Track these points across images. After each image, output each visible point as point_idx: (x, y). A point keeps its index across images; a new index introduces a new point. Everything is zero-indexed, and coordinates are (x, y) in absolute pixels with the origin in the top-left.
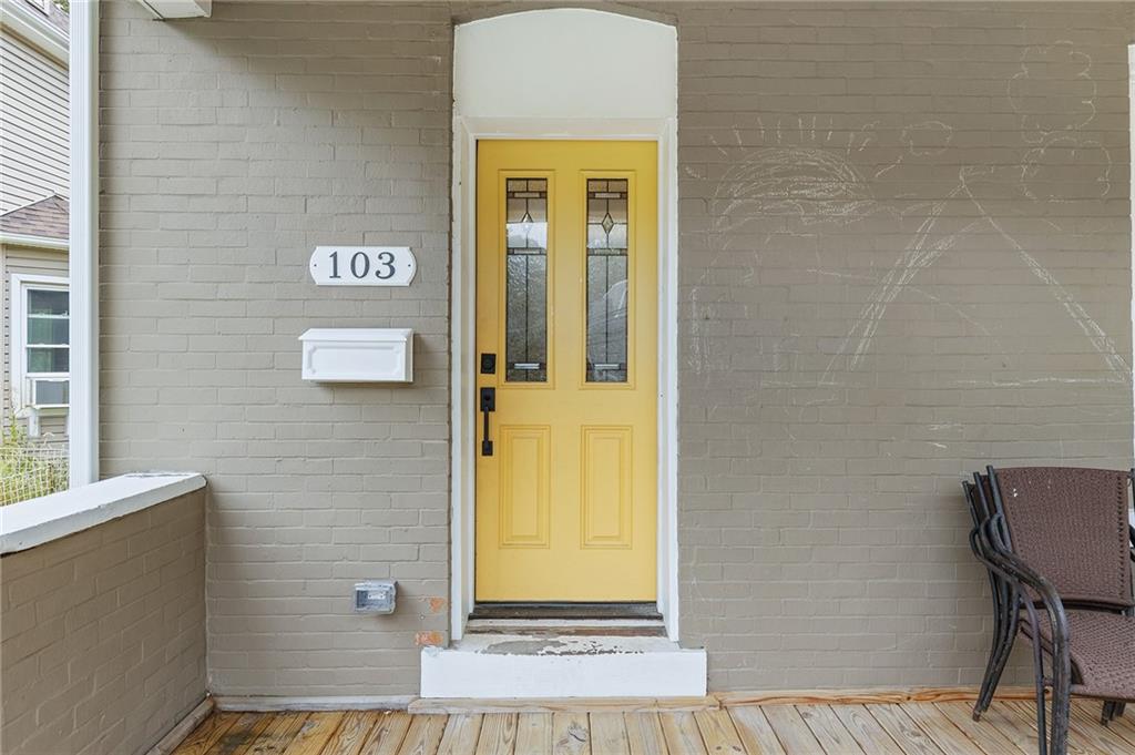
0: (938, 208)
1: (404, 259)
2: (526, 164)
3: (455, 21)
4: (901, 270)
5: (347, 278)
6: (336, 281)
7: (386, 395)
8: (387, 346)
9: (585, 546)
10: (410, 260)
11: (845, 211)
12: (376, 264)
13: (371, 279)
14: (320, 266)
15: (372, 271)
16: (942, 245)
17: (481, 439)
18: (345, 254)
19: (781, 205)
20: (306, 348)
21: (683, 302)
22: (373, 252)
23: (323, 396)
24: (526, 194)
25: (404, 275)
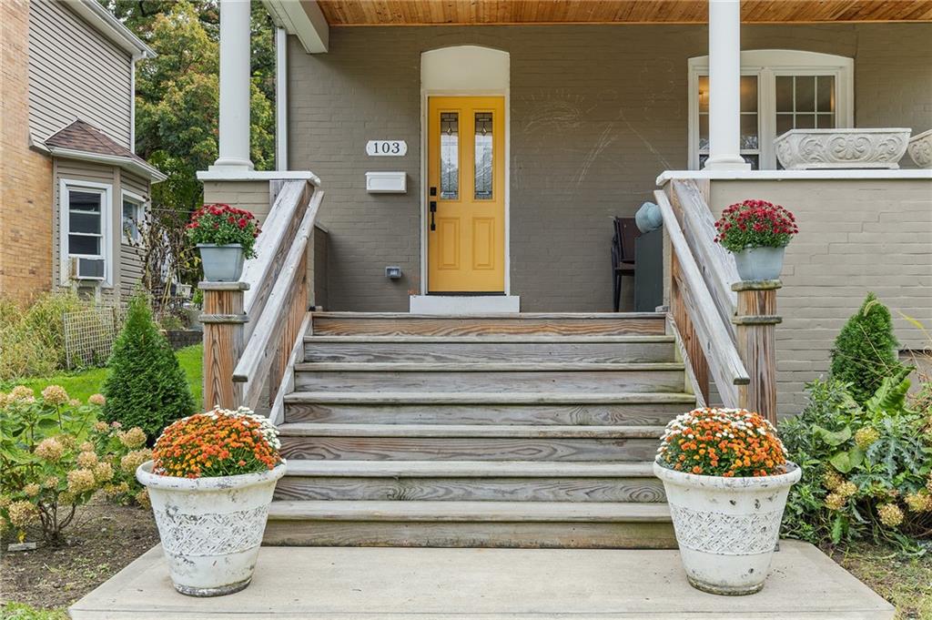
0: (611, 124)
1: (403, 146)
2: (450, 107)
3: (421, 52)
4: (597, 149)
5: (381, 153)
6: (377, 154)
7: (395, 198)
8: (399, 178)
9: (474, 269)
10: (405, 146)
11: (575, 125)
12: (392, 147)
13: (390, 153)
14: (370, 148)
15: (390, 150)
16: (613, 139)
17: (431, 223)
18: (380, 143)
19: (549, 123)
20: (368, 178)
21: (511, 162)
22: (391, 143)
23: (371, 199)
24: (449, 121)
25: (403, 151)
